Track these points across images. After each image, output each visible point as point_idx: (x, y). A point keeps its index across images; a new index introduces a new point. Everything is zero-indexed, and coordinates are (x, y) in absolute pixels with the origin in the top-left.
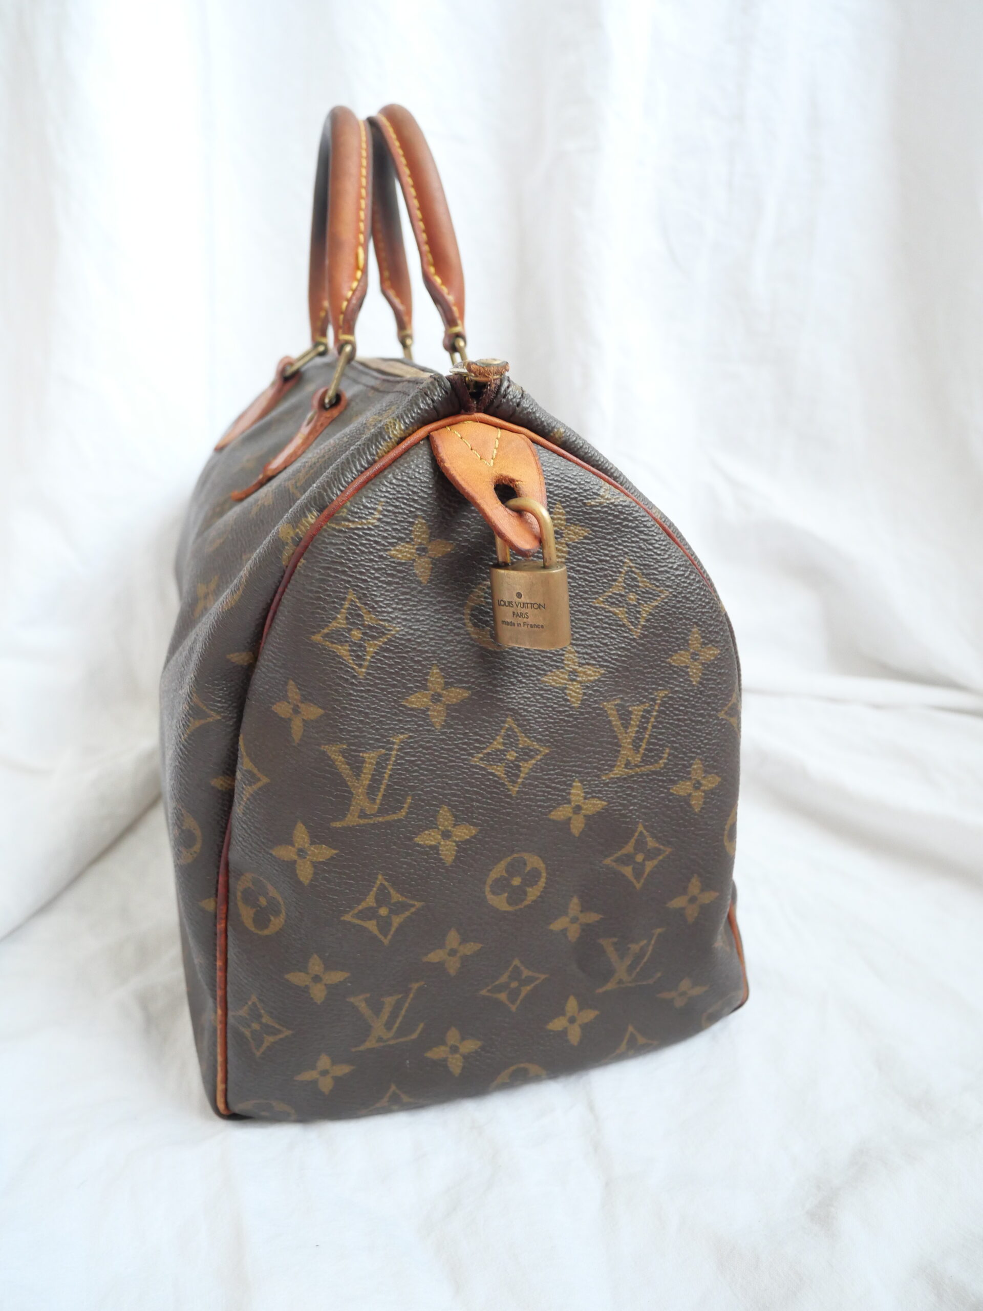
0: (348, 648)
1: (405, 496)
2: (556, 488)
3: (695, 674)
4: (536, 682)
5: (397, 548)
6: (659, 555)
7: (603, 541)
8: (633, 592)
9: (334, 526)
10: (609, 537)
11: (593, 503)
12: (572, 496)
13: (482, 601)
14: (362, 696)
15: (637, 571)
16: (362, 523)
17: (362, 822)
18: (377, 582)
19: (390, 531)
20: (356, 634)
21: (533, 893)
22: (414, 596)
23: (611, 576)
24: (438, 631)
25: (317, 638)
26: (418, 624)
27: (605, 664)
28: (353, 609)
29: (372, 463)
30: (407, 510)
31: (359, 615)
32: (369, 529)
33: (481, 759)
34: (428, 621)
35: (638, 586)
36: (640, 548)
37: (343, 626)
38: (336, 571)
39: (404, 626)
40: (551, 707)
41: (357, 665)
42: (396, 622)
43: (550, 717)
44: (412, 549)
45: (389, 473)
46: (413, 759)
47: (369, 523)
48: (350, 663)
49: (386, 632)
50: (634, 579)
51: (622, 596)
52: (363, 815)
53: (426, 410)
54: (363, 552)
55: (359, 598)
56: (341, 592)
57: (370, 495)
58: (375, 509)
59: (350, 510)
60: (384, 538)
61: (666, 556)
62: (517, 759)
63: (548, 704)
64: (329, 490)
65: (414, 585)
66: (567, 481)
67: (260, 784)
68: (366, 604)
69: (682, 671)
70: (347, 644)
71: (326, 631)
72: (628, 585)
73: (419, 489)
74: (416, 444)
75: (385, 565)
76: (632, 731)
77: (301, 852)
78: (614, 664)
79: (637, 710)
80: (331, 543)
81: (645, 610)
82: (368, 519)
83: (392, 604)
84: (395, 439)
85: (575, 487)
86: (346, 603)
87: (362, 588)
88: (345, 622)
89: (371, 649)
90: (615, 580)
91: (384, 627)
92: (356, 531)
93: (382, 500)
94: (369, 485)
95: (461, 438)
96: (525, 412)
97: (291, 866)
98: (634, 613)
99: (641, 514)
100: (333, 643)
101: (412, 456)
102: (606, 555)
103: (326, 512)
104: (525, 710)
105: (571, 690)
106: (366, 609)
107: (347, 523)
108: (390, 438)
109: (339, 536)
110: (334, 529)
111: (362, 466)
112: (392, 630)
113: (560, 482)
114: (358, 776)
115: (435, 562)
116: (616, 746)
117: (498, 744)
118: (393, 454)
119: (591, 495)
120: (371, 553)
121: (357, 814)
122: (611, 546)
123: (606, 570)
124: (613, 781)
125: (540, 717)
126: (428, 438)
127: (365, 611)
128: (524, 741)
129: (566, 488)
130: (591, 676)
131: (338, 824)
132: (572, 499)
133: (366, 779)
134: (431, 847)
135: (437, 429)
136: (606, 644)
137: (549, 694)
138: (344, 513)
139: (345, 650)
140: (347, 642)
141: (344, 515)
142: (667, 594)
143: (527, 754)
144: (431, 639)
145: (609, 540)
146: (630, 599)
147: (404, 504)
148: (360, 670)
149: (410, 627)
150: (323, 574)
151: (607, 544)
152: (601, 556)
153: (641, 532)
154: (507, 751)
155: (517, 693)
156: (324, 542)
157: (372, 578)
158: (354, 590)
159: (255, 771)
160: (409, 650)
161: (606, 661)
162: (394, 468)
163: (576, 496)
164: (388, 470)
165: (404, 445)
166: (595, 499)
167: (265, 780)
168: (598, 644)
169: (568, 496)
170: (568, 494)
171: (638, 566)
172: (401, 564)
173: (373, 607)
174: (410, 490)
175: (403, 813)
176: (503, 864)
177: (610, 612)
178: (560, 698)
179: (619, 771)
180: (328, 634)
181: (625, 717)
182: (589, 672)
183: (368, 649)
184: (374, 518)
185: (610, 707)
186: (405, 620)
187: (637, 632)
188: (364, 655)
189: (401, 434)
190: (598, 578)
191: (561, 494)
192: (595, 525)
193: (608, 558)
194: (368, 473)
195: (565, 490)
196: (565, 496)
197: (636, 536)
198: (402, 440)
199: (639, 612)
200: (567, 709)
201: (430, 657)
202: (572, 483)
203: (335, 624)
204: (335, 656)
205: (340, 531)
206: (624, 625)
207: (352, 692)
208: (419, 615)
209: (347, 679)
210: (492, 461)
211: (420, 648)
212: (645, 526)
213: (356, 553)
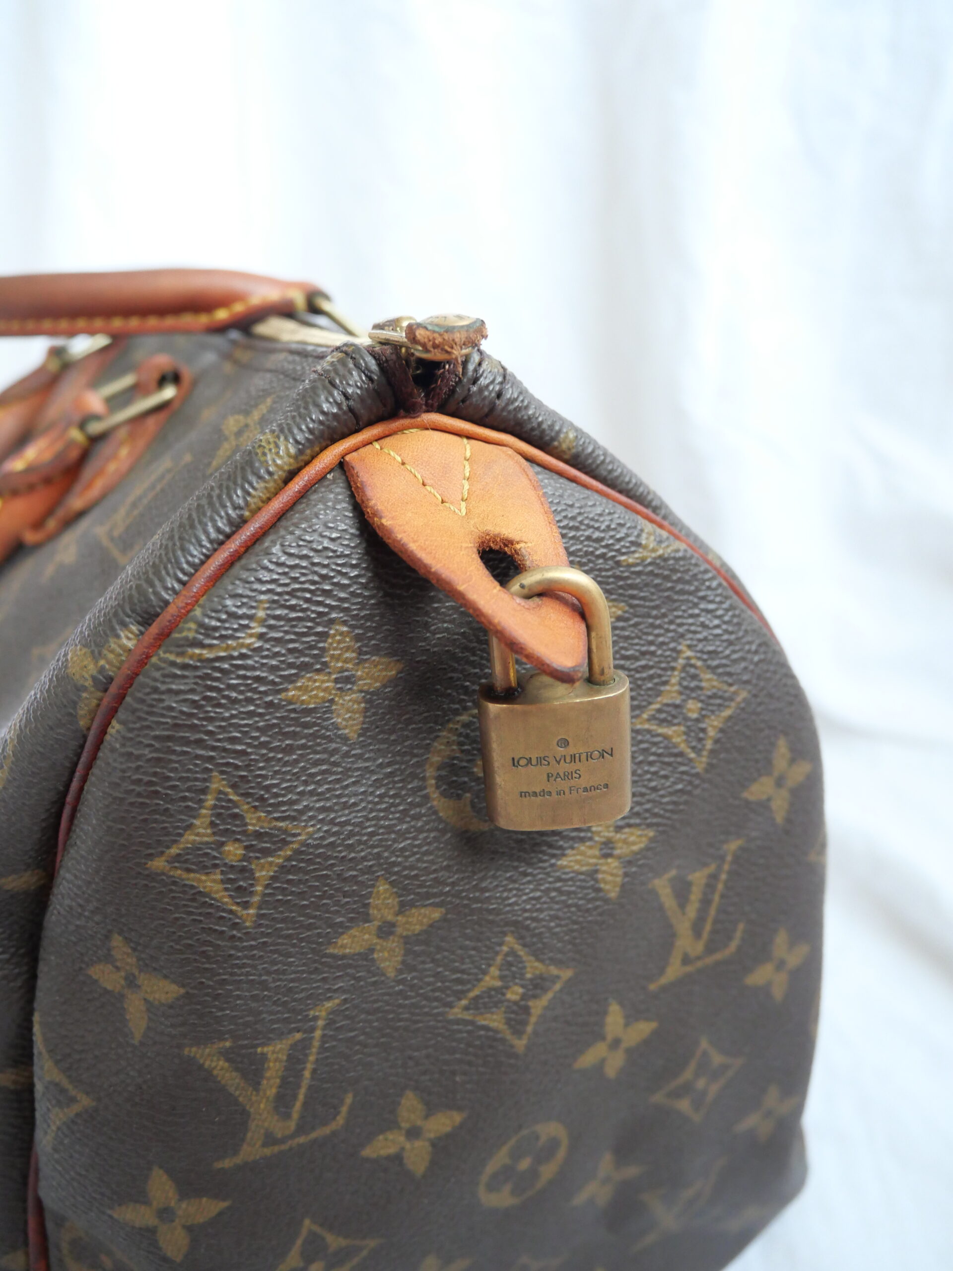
0: (219, 877)
1: (307, 586)
2: (571, 542)
3: (780, 806)
4: (549, 870)
5: (299, 684)
6: (731, 633)
7: (645, 620)
8: (694, 698)
9: (172, 657)
10: (654, 612)
11: (631, 561)
12: (598, 553)
13: (453, 750)
14: (254, 955)
15: (699, 663)
16: (228, 647)
17: (268, 1151)
18: (264, 751)
19: (283, 655)
20: (233, 851)
21: (548, 1171)
22: (335, 764)
23: (660, 676)
24: (382, 818)
25: (159, 864)
26: (347, 812)
27: (655, 820)
28: (222, 807)
29: (238, 524)
30: (313, 612)
31: (236, 816)
32: (243, 656)
33: (466, 1008)
34: (363, 805)
35: (701, 688)
36: (703, 625)
37: (206, 839)
38: (187, 742)
39: (322, 821)
40: (576, 905)
41: (238, 904)
42: (305, 818)
43: (575, 922)
44: (328, 681)
45: (274, 543)
46: (352, 1034)
47: (242, 645)
48: (226, 903)
49: (289, 839)
50: (694, 677)
51: (676, 706)
52: (270, 1140)
53: (335, 415)
54: (235, 701)
55: (234, 786)
56: (196, 779)
57: (240, 591)
58: (251, 617)
59: (201, 625)
60: (273, 669)
61: (741, 634)
62: (524, 997)
63: (570, 902)
64: (157, 583)
65: (334, 745)
66: (589, 527)
67: (76, 1108)
68: (246, 795)
69: (764, 806)
70: (218, 871)
71: (174, 851)
72: (686, 688)
73: (333, 570)
74: (321, 479)
75: (277, 718)
76: (692, 911)
77: (166, 1214)
78: (668, 818)
79: (698, 878)
80: (170, 691)
81: (713, 725)
82: (239, 638)
83: (296, 787)
84: (279, 475)
85: (602, 535)
86: (209, 797)
87: (237, 767)
88: (209, 831)
89: (264, 873)
90: (665, 683)
91: (285, 831)
92: (217, 664)
93: (263, 597)
94: (236, 570)
95: (403, 464)
96: (511, 407)
97: (149, 1234)
98: (695, 732)
99: (702, 569)
100: (189, 870)
101: (315, 505)
102: (651, 643)
103: (154, 629)
104: (534, 919)
105: (604, 872)
106: (248, 803)
107: (197, 651)
108: (270, 474)
109: (184, 677)
110: (173, 664)
111: (219, 530)
112: (299, 834)
113: (577, 529)
114: (256, 1086)
115: (370, 699)
116: (669, 937)
117: (491, 979)
118: (277, 505)
119: (627, 547)
120: (249, 701)
121: (259, 1143)
122: (659, 627)
123: (651, 667)
124: (664, 989)
125: (558, 926)
126: (342, 466)
127: (246, 807)
128: (533, 967)
129: (589, 538)
130: (634, 843)
131: (227, 1163)
132: (598, 557)
133: (271, 1086)
134: (389, 1158)
135: (356, 449)
136: (654, 789)
137: (571, 886)
138: (189, 631)
139: (214, 881)
140: (216, 866)
141: (191, 635)
142: (743, 695)
143: (538, 985)
144: (372, 834)
145: (656, 617)
146: (690, 710)
147: (307, 600)
148: (245, 912)
149: (332, 822)
150: (157, 750)
151: (652, 626)
152: (643, 645)
153: (703, 598)
154: (507, 988)
155: (520, 893)
156: (156, 690)
157: (255, 747)
158: (222, 772)
159: (65, 1083)
160: (332, 862)
161: (656, 815)
162: (282, 532)
163: (604, 550)
164: (271, 537)
165: (297, 485)
166: (634, 552)
167: (85, 1101)
168: (644, 790)
169: (592, 553)
170: (591, 549)
171: (699, 655)
172: (308, 712)
173: (262, 799)
174: (315, 573)
175: (340, 1120)
176: (504, 1150)
177: (658, 735)
178: (588, 888)
179: (674, 971)
180: (179, 855)
181: (682, 891)
182: (632, 839)
183: (257, 875)
184: (251, 636)
185: (662, 886)
186: (323, 809)
187: (701, 764)
188: (252, 885)
189: (290, 465)
190: (639, 682)
191: (580, 550)
192: (633, 597)
193: (653, 648)
194: (233, 545)
195: (586, 543)
196: (587, 553)
197: (696, 605)
198: (292, 475)
199: (703, 730)
200: (598, 903)
201: (371, 866)
202: (598, 529)
203: (192, 838)
204: (197, 895)
205: (185, 667)
206: (681, 754)
207: (232, 952)
208: (347, 795)
209: (223, 932)
210: (463, 504)
211: (353, 855)
212: (709, 588)
213: (219, 705)
